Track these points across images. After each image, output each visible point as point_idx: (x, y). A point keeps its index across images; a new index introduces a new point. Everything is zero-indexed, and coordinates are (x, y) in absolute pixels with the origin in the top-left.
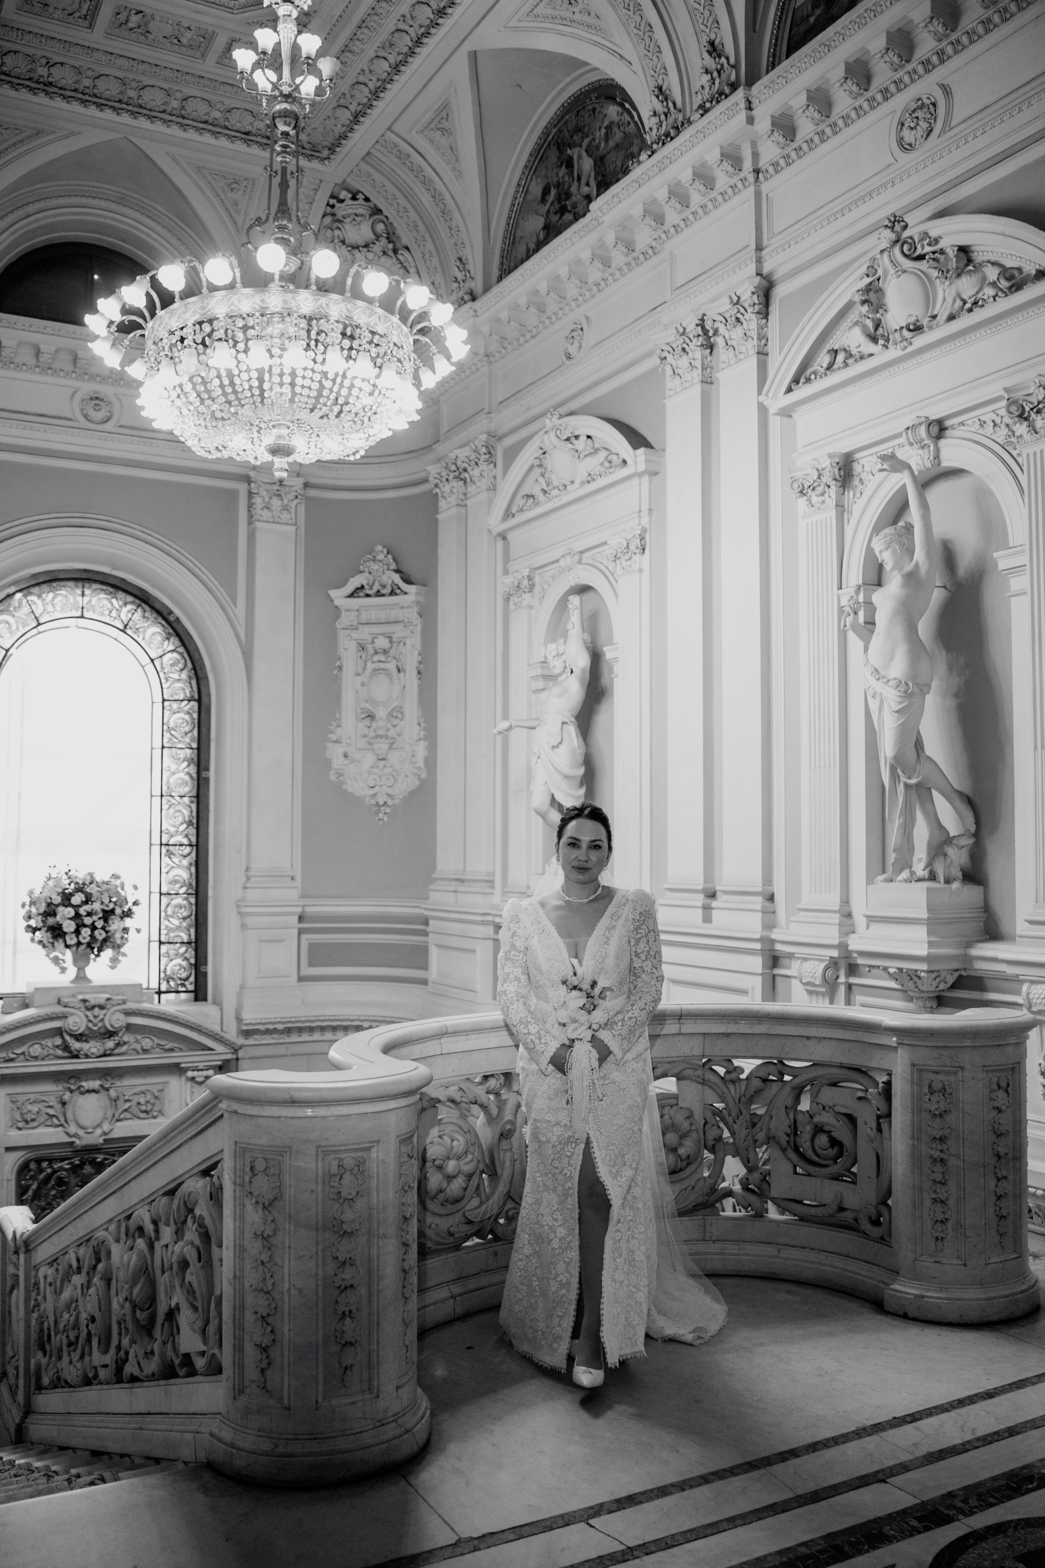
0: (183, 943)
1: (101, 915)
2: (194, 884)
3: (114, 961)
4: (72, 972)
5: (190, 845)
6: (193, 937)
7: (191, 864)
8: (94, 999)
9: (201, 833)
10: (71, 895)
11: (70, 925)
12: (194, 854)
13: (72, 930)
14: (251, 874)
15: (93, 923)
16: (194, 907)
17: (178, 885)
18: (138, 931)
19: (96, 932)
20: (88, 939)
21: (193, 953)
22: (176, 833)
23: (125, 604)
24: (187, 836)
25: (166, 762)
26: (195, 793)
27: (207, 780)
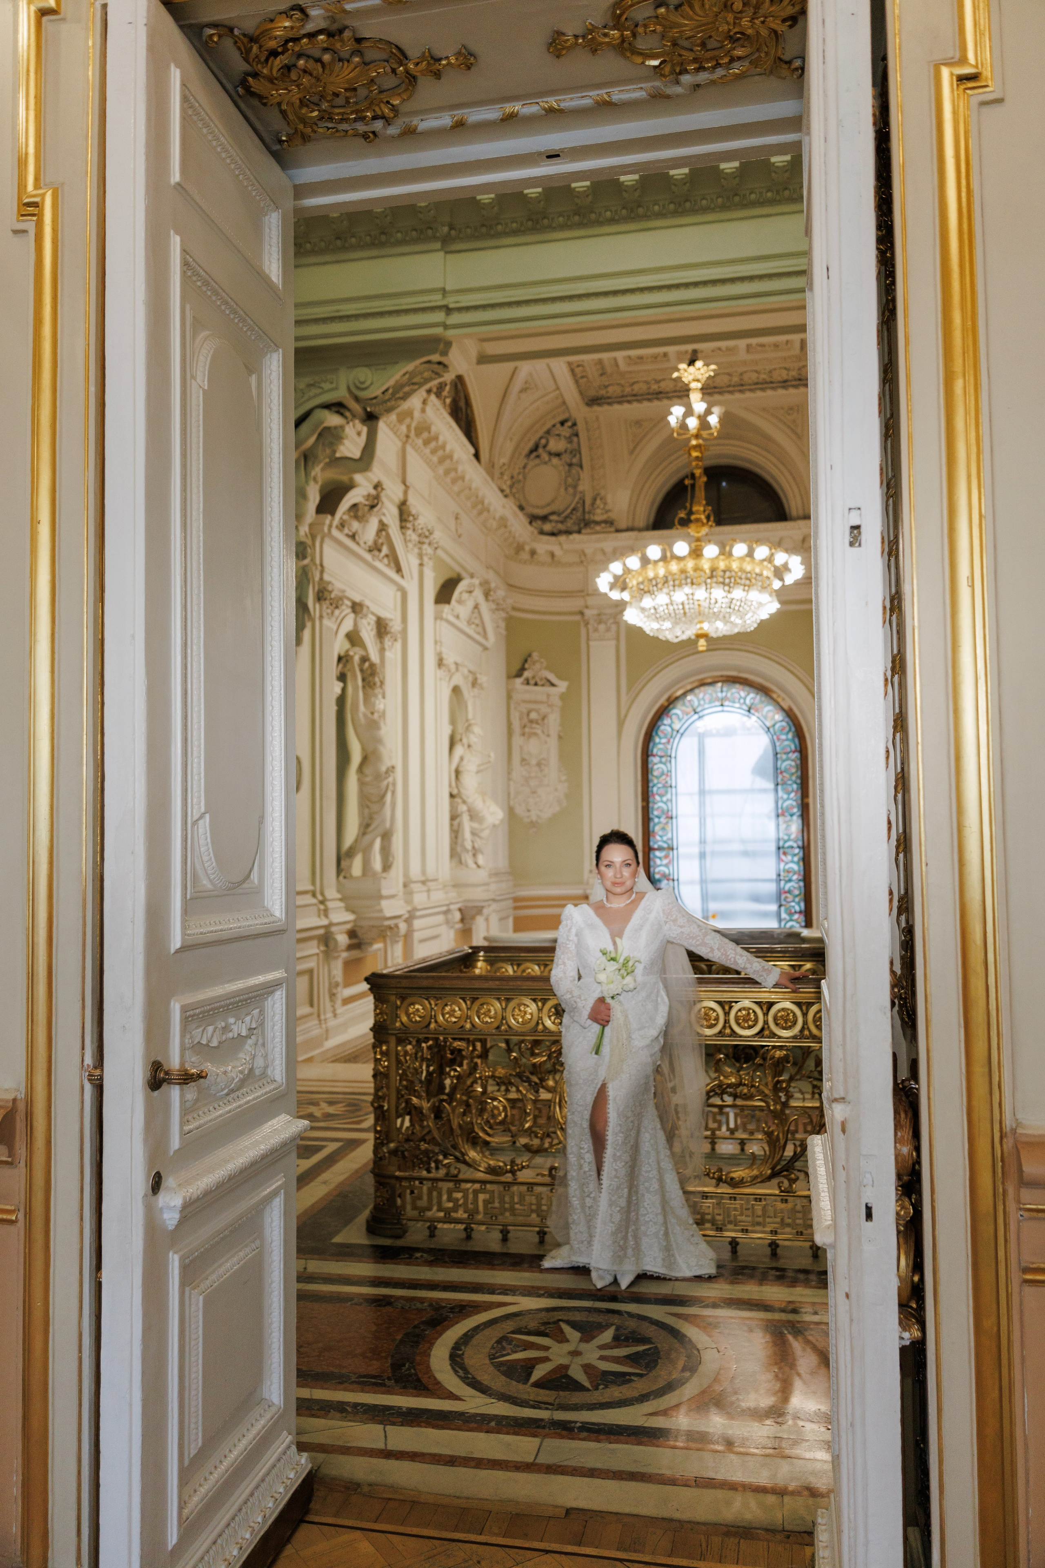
2: (802, 873)
5: (799, 848)
7: (799, 860)
9: (806, 839)
12: (801, 854)
16: (803, 889)
17: (791, 875)
22: (789, 840)
23: (748, 694)
24: (796, 842)
25: (780, 793)
26: (799, 813)
27: (808, 804)
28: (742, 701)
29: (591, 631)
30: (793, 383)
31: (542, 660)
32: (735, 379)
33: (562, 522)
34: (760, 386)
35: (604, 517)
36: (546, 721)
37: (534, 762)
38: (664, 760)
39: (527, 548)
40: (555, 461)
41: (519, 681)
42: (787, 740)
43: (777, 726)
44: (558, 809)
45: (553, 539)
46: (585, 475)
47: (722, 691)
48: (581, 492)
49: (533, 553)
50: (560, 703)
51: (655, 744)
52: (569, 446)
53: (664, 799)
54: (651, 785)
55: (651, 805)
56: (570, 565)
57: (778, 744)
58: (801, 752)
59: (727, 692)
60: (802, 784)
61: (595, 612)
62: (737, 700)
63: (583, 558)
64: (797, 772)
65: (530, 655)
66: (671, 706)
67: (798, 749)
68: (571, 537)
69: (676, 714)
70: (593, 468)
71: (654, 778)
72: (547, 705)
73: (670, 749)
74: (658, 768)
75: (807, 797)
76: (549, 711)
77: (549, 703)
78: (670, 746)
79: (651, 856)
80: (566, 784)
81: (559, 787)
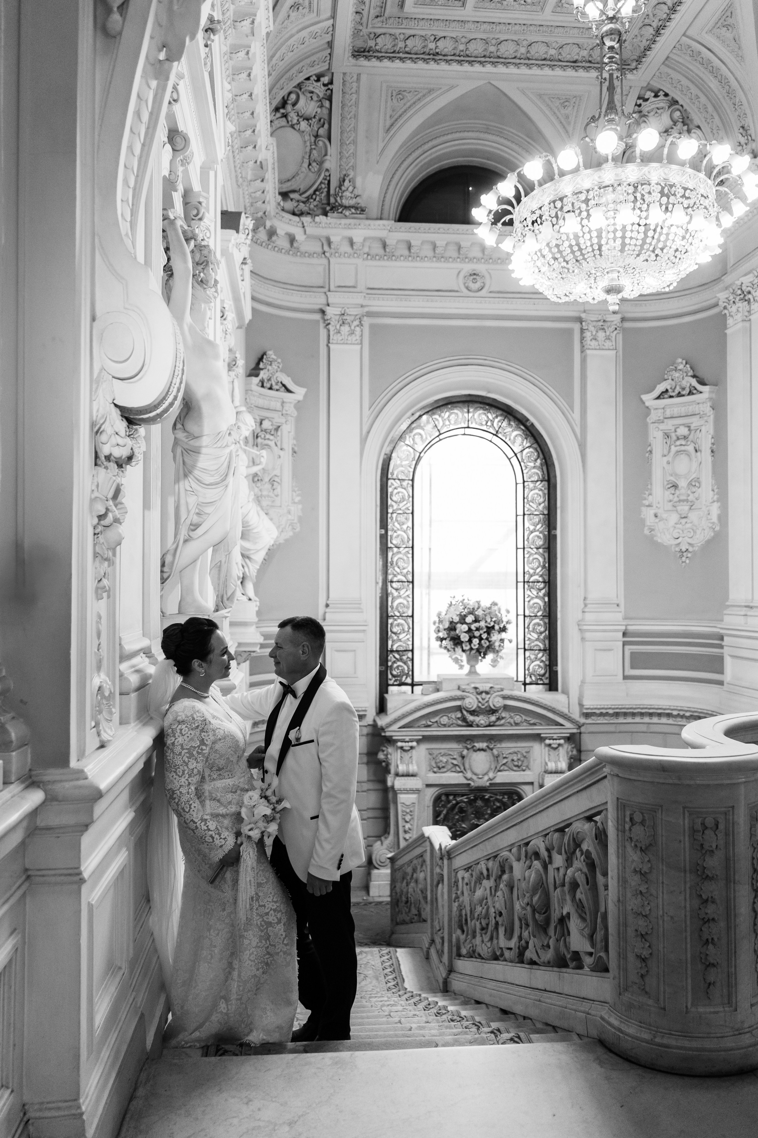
0: (540, 650)
1: (485, 630)
2: (547, 609)
3: (494, 663)
4: (467, 668)
5: (544, 582)
6: (547, 646)
7: (545, 595)
8: (482, 687)
9: (552, 573)
10: (465, 616)
11: (465, 637)
12: (547, 588)
13: (467, 640)
14: (587, 602)
15: (481, 635)
16: (548, 626)
17: (537, 610)
18: (510, 641)
19: (483, 642)
20: (477, 646)
21: (548, 657)
22: (535, 574)
23: (497, 417)
24: (541, 576)
25: (527, 524)
26: (547, 546)
27: (555, 536)
28: (489, 423)
29: (331, 333)
30: (584, 64)
31: (279, 360)
32: (523, 50)
33: (304, 202)
34: (549, 63)
35: (352, 202)
36: (279, 433)
38: (405, 483)
39: (268, 224)
40: (304, 125)
41: (255, 380)
42: (534, 467)
43: (525, 452)
44: (291, 534)
45: (296, 219)
46: (333, 150)
47: (468, 412)
48: (327, 170)
49: (272, 233)
50: (295, 413)
51: (395, 466)
52: (319, 110)
53: (405, 527)
54: (390, 510)
55: (390, 533)
56: (311, 255)
57: (525, 472)
58: (549, 481)
59: (474, 412)
60: (549, 514)
61: (338, 311)
62: (484, 423)
63: (326, 248)
64: (544, 502)
65: (265, 354)
66: (414, 425)
67: (546, 478)
68: (317, 219)
69: (420, 434)
70: (342, 143)
71: (393, 504)
72: (280, 413)
73: (411, 474)
74: (399, 493)
75: (555, 529)
76: (283, 420)
77: (284, 412)
78: (412, 470)
79: (390, 589)
80: (300, 506)
81: (292, 508)
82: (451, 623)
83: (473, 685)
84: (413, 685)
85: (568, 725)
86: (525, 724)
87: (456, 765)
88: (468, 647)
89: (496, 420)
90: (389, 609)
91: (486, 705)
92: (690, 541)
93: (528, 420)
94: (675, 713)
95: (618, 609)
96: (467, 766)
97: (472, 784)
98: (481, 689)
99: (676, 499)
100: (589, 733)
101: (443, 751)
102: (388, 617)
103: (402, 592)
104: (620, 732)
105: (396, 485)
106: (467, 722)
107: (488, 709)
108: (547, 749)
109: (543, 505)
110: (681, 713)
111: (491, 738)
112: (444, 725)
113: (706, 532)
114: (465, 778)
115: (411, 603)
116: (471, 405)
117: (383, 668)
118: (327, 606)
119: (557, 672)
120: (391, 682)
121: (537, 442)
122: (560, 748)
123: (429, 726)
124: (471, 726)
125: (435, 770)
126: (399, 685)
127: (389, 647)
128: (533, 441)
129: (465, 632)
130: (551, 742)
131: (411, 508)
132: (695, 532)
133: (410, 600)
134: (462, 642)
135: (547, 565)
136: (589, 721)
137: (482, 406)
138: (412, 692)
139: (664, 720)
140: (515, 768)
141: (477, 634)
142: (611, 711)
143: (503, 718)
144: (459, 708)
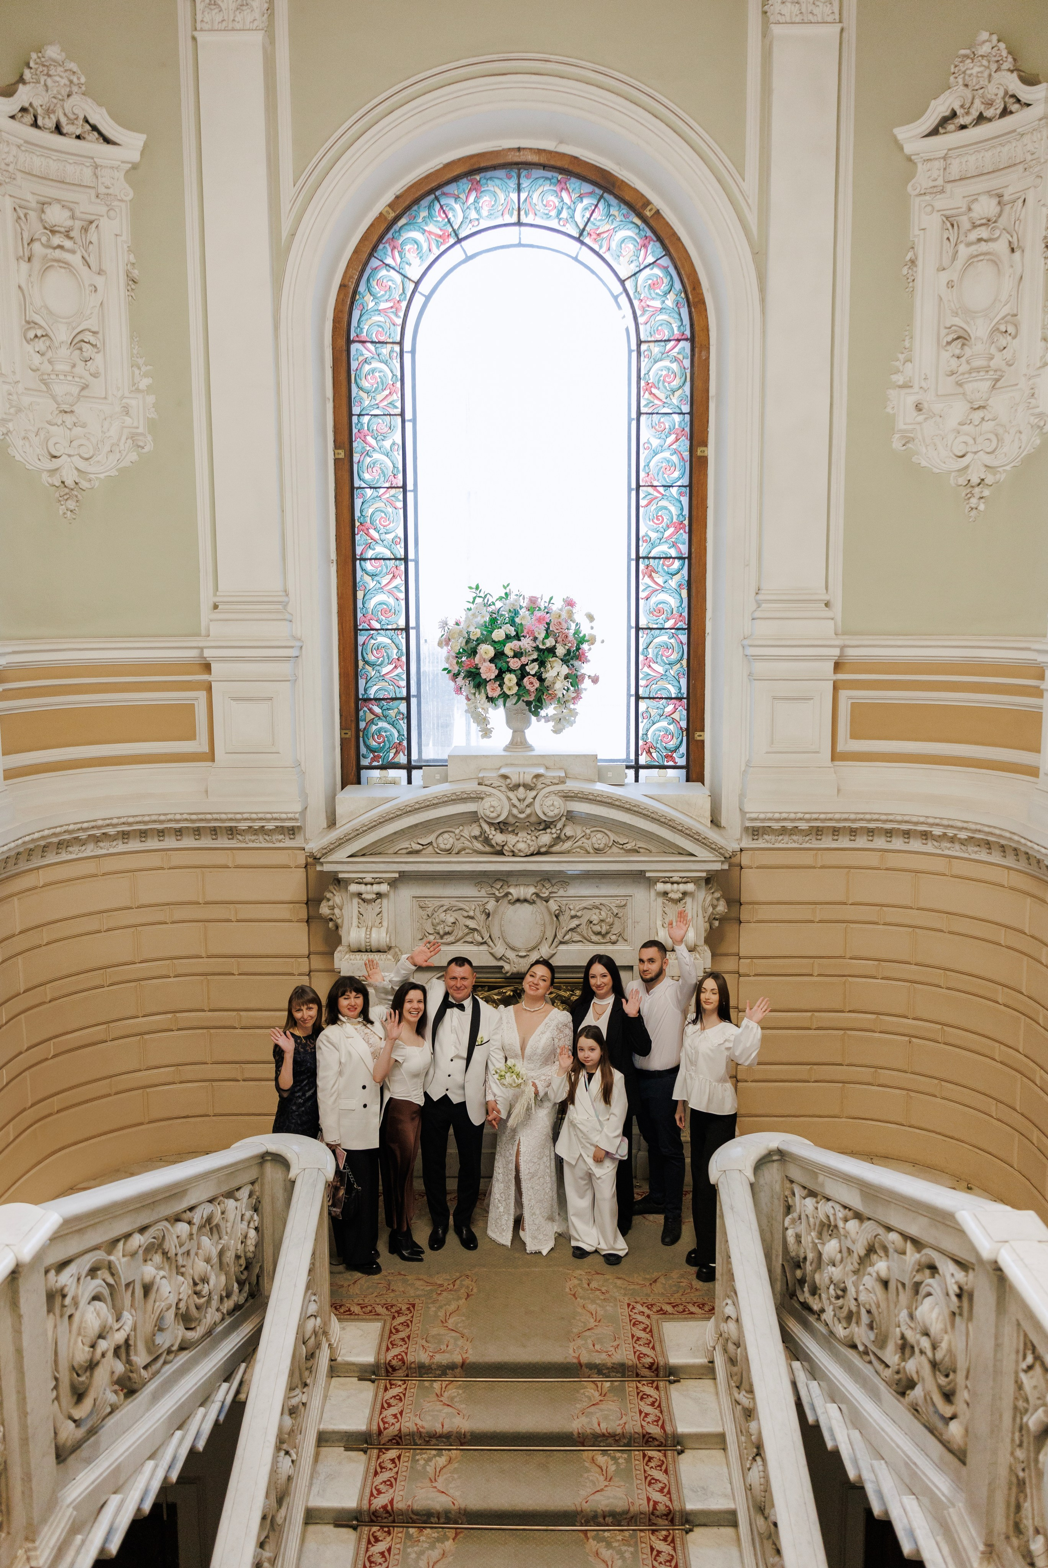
0: (671, 698)
1: (535, 656)
2: (685, 614)
3: (560, 723)
5: (679, 558)
6: (684, 690)
7: (680, 586)
8: (521, 774)
9: (695, 540)
10: (495, 627)
11: (490, 670)
12: (685, 571)
13: (493, 677)
14: (761, 598)
15: (523, 667)
16: (685, 647)
17: (664, 616)
18: (595, 680)
19: (526, 680)
20: (516, 691)
21: (685, 712)
22: (660, 541)
23: (581, 197)
24: (674, 545)
25: (645, 433)
26: (685, 481)
27: (704, 461)
28: (564, 214)
31: (73, 66)
36: (93, 235)
37: (62, 334)
38: (385, 350)
42: (661, 310)
43: (641, 277)
44: (133, 456)
47: (519, 191)
50: (130, 194)
51: (364, 313)
53: (387, 444)
54: (356, 410)
55: (356, 457)
57: (641, 320)
58: (692, 340)
59: (531, 190)
60: (691, 413)
62: (553, 213)
64: (681, 386)
66: (400, 222)
67: (688, 333)
69: (413, 243)
71: (361, 393)
72: (93, 193)
73: (399, 329)
74: (373, 371)
75: (705, 444)
76: (103, 209)
77: (102, 190)
78: (399, 321)
79: (359, 572)
80: (151, 399)
81: (133, 403)
82: (468, 641)
83: (503, 771)
84: (409, 768)
85: (702, 853)
86: (615, 850)
87: (475, 930)
88: (498, 692)
89: (580, 207)
90: (359, 615)
91: (528, 811)
92: (988, 460)
93: (648, 203)
94: (937, 831)
95: (828, 613)
96: (496, 933)
97: (507, 967)
98: (515, 779)
99: (964, 368)
100: (757, 868)
101: (446, 903)
102: (356, 630)
103: (384, 581)
104: (822, 867)
105: (367, 354)
106: (492, 846)
107: (533, 819)
108: (660, 900)
109: (677, 394)
110: (950, 832)
111: (546, 878)
112: (449, 851)
113: (1024, 437)
114: (491, 953)
115: (403, 603)
116: (524, 173)
117: (350, 734)
118: (216, 607)
119: (703, 742)
120: (365, 762)
121: (668, 253)
122: (688, 900)
123: (417, 852)
124: (501, 853)
125: (431, 938)
126: (382, 768)
127: (361, 691)
128: (660, 251)
129: (492, 661)
130: (668, 887)
131: (399, 404)
132: (999, 439)
133: (402, 596)
134: (486, 682)
135: (686, 522)
136: (760, 843)
137: (549, 174)
138: (410, 782)
139: (916, 845)
140: (595, 938)
141: (515, 664)
142: (803, 825)
143: (568, 838)
144: (474, 817)
